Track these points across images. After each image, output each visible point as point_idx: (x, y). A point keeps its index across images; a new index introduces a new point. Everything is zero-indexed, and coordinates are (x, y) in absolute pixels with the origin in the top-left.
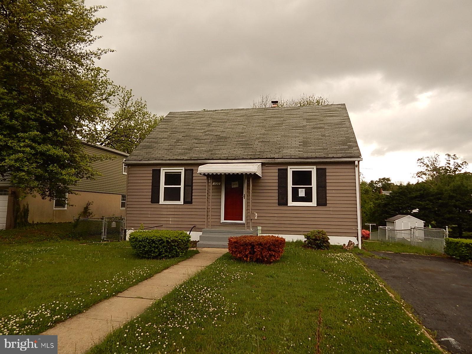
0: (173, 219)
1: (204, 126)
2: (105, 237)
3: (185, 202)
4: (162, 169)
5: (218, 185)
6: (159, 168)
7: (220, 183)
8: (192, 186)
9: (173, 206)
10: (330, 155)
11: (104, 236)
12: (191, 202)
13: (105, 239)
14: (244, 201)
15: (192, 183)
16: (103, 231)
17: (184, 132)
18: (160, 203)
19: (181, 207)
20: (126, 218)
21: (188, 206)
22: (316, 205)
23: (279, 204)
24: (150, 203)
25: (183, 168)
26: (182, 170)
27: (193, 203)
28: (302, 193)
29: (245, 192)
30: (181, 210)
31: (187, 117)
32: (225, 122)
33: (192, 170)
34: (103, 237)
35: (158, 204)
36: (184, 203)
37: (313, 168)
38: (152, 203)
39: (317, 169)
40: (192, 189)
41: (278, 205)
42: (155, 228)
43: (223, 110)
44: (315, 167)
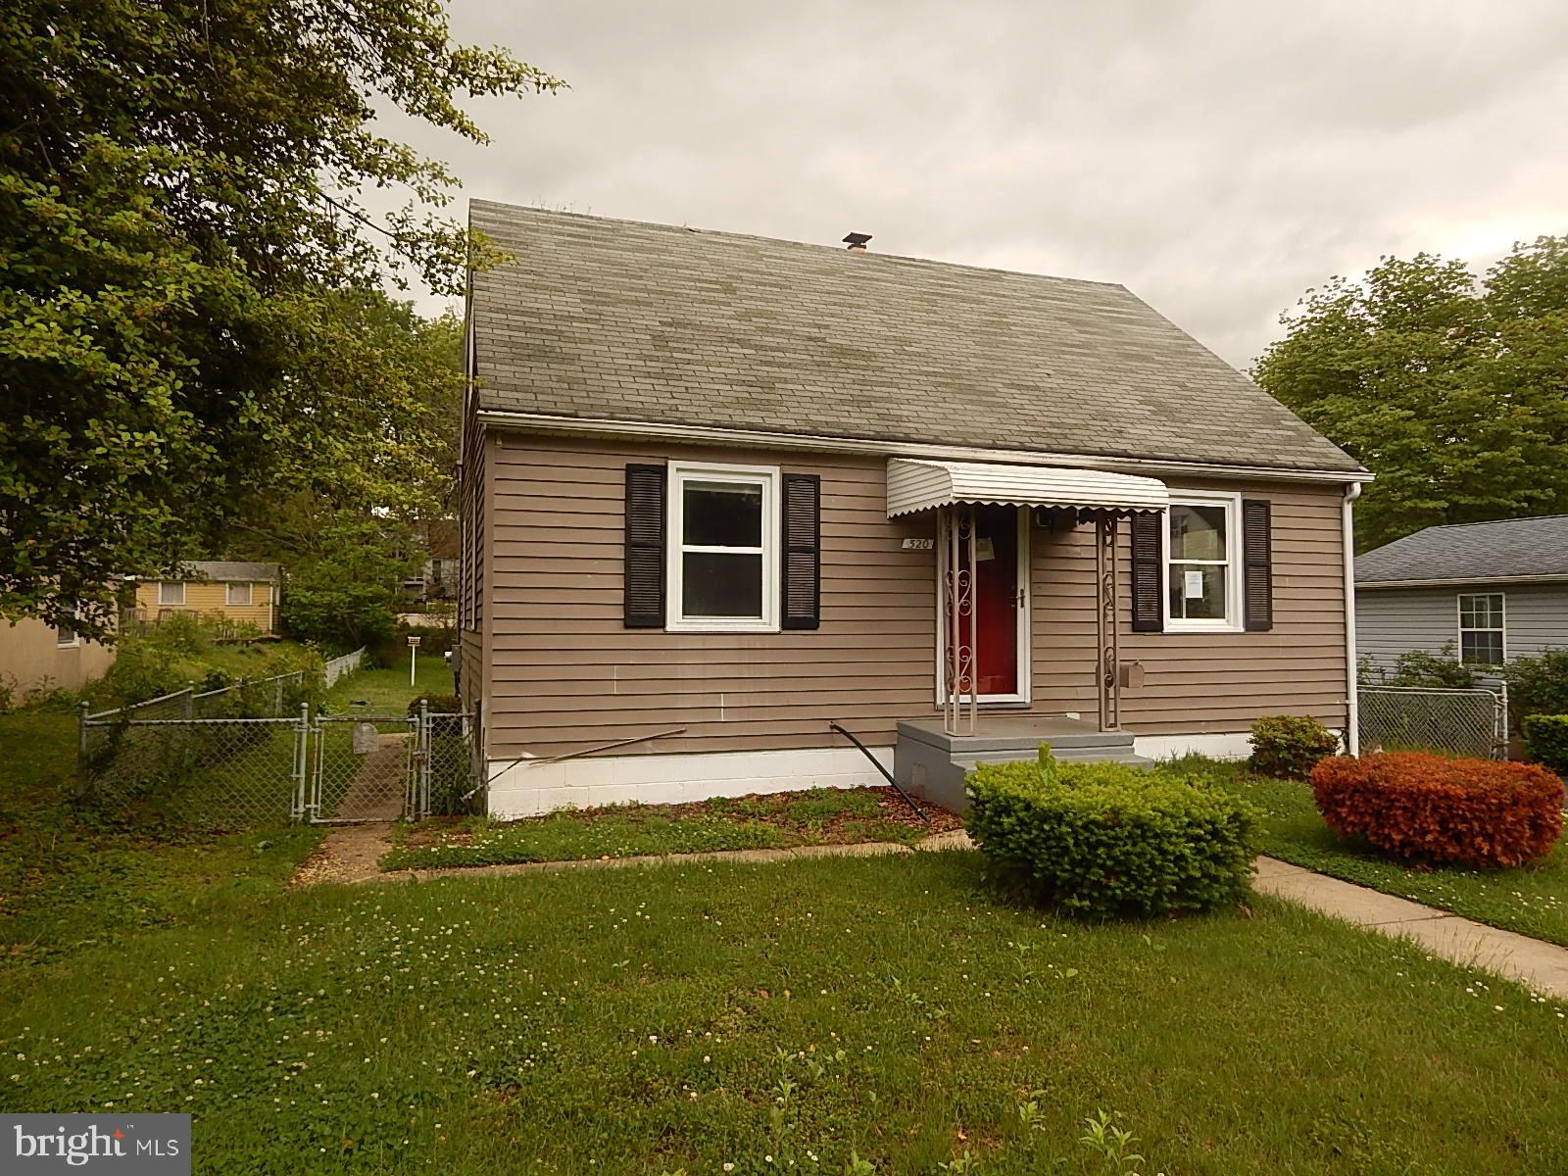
0: (734, 701)
1: (713, 290)
2: (313, 805)
3: (788, 623)
4: (672, 465)
5: (925, 551)
6: (660, 463)
7: (931, 542)
8: (816, 551)
9: (732, 642)
10: (1283, 459)
11: (307, 801)
12: (811, 623)
13: (314, 820)
14: (1023, 616)
15: (817, 537)
16: (303, 775)
17: (650, 304)
18: (669, 628)
19: (768, 643)
20: (490, 705)
21: (799, 639)
22: (1242, 630)
23: (1138, 627)
24: (617, 627)
25: (776, 471)
26: (769, 481)
27: (823, 628)
28: (1193, 588)
29: (1023, 583)
30: (767, 657)
31: (588, 238)
32: (781, 287)
33: (815, 481)
34: (301, 809)
35: (661, 631)
36: (784, 626)
37: (1231, 499)
38: (627, 627)
39: (1244, 502)
40: (818, 564)
41: (1134, 630)
42: (649, 744)
43: (718, 233)
44: (1238, 496)
